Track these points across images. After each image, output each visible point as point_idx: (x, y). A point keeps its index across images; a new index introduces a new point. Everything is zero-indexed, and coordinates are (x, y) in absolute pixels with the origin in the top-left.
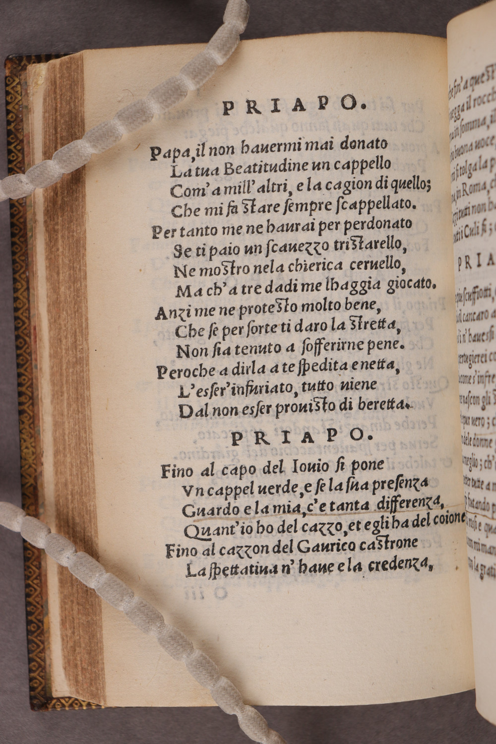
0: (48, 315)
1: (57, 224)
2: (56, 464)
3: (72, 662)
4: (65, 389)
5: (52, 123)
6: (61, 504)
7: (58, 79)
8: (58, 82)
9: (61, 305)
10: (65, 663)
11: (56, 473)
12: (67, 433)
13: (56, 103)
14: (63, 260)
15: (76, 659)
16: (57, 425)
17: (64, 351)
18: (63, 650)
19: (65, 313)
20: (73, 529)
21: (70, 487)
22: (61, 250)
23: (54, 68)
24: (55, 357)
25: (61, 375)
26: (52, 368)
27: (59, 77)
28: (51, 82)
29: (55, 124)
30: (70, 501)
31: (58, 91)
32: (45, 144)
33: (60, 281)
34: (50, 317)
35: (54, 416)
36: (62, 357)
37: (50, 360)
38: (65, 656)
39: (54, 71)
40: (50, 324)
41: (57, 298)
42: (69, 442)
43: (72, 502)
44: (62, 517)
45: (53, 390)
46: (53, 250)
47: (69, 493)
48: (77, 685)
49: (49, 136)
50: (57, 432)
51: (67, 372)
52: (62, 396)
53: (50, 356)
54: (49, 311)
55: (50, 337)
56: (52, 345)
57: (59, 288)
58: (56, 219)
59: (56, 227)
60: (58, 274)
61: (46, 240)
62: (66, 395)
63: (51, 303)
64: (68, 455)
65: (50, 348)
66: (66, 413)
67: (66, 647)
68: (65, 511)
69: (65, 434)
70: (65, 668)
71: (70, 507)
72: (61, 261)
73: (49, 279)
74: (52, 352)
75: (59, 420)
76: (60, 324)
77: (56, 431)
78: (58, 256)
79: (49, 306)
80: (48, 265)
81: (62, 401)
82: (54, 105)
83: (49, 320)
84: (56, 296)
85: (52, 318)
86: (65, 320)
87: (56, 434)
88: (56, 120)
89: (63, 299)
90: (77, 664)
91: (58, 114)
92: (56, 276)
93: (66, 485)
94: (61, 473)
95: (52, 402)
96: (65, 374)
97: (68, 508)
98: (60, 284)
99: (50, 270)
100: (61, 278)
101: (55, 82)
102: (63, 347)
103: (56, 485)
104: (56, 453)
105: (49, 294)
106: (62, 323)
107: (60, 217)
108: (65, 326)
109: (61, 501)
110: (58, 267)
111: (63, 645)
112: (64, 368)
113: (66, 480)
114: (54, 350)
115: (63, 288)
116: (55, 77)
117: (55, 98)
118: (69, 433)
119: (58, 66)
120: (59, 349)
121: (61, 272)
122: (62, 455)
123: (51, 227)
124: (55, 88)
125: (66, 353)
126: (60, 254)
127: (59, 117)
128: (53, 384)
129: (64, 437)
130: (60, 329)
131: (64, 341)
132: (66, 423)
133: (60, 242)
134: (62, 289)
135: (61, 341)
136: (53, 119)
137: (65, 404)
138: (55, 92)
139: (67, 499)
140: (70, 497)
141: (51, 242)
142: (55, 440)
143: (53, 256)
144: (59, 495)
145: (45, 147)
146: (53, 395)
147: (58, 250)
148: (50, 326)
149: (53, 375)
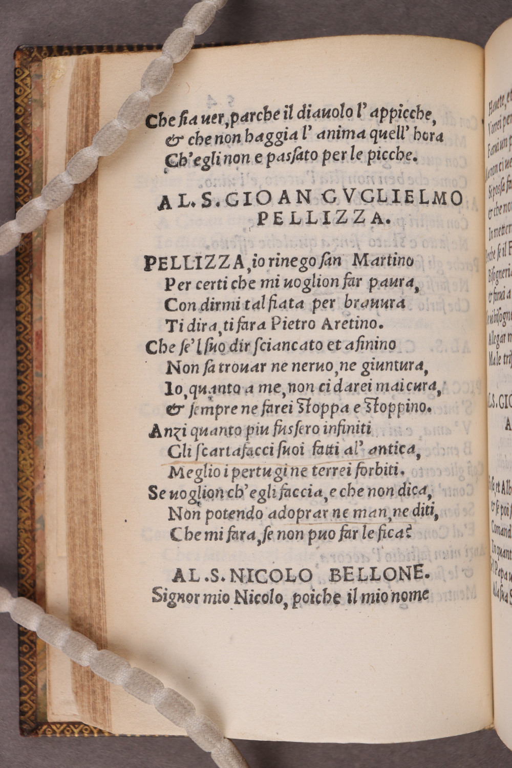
0: (66, 322)
1: (84, 226)
2: (69, 479)
3: (86, 689)
4: (87, 401)
5: (82, 120)
6: (76, 521)
7: (91, 76)
8: (92, 80)
9: (87, 312)
10: (77, 687)
11: (70, 488)
12: (89, 448)
13: (89, 101)
14: (90, 266)
15: (93, 686)
16: (71, 438)
17: (87, 362)
18: (74, 673)
19: (90, 321)
20: (93, 549)
21: (91, 506)
22: (88, 254)
23: (88, 63)
24: (73, 366)
25: (82, 385)
26: (68, 377)
27: (93, 74)
28: (83, 78)
29: (87, 122)
30: (90, 521)
31: (92, 88)
32: (70, 142)
33: (86, 286)
34: (68, 324)
35: (68, 428)
36: (84, 367)
37: (66, 370)
38: (76, 681)
39: (88, 66)
40: (68, 330)
41: (79, 305)
42: (91, 458)
43: (94, 522)
44: (77, 535)
45: (69, 401)
46: (76, 253)
47: (90, 512)
48: (93, 713)
49: (76, 134)
50: (73, 447)
51: (90, 384)
52: (82, 408)
53: (66, 365)
54: (67, 317)
55: (67, 345)
56: (68, 353)
57: (83, 294)
58: (82, 220)
59: (82, 230)
60: (83, 278)
61: (65, 242)
62: (88, 408)
63: (71, 309)
64: (90, 472)
65: (66, 357)
66: (87, 426)
67: (79, 671)
68: (81, 530)
69: (85, 449)
70: (76, 693)
71: (91, 527)
72: (87, 267)
73: (68, 283)
74: (69, 359)
75: (77, 433)
76: (83, 332)
77: (71, 444)
78: (84, 260)
79: (67, 311)
80: (68, 268)
81: (82, 413)
82: (85, 102)
83: (66, 326)
84: (77, 303)
85: (71, 324)
86: (90, 328)
87: (71, 447)
88: (87, 118)
89: (88, 306)
90: (94, 692)
91: (90, 111)
92: (79, 282)
93: (85, 502)
94: (77, 489)
95: (66, 414)
96: (88, 385)
97: (87, 527)
98: (86, 291)
99: (70, 274)
100: (87, 283)
101: (88, 79)
102: (87, 358)
103: (70, 501)
104: (71, 467)
105: (68, 300)
106: (86, 331)
107: (88, 220)
108: (91, 335)
109: (76, 518)
110: (83, 272)
111: (74, 668)
112: (87, 379)
113: (86, 497)
114: (72, 359)
115: (90, 295)
116: (88, 72)
117: (88, 95)
118: (92, 449)
119: (92, 63)
120: (80, 358)
121: (87, 277)
122: (79, 470)
123: (74, 229)
124: (88, 84)
125: (91, 364)
126: (87, 259)
127: (91, 116)
128: (69, 394)
129: (83, 451)
130: (84, 337)
131: (88, 351)
132: (88, 437)
133: (88, 246)
134: (88, 296)
135: (83, 350)
136: (83, 117)
137: (87, 418)
138: (88, 90)
139: (86, 517)
140: (90, 516)
141: (73, 244)
142: (69, 454)
143: (76, 260)
144: (73, 512)
145: (69, 146)
146: (69, 406)
147: (84, 253)
148: (68, 333)
149: (68, 384)
